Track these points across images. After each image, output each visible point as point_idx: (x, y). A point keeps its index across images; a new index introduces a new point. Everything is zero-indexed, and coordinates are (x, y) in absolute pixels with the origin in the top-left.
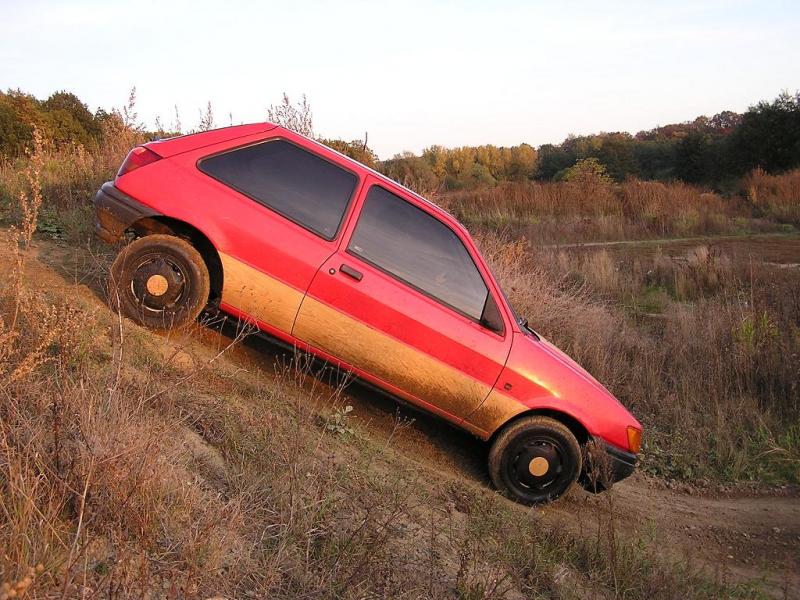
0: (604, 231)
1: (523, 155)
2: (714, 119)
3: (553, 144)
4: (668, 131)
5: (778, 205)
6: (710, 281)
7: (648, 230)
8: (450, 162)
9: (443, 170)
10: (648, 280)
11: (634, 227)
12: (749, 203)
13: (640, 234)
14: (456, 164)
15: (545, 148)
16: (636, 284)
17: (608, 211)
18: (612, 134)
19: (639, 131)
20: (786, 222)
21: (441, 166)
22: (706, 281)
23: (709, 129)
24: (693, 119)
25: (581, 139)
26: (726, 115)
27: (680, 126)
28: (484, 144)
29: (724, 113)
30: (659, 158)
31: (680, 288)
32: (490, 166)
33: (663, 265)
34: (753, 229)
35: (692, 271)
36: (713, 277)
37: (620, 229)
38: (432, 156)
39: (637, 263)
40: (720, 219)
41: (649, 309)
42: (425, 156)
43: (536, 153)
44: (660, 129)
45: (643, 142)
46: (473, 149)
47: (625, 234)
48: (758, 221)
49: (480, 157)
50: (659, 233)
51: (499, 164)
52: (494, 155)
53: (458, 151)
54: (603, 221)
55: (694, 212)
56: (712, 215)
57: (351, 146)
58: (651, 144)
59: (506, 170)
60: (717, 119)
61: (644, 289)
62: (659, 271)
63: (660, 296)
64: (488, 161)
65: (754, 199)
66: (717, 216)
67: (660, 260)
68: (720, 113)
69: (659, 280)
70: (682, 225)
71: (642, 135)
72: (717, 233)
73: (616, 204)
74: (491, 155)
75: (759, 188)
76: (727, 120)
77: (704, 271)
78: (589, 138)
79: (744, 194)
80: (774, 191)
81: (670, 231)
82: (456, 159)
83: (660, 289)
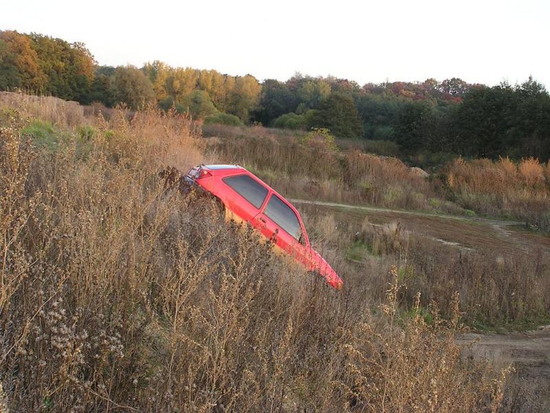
0: (326, 193)
1: (247, 87)
2: (443, 85)
3: (278, 80)
4: (396, 88)
5: (469, 192)
6: (395, 246)
7: (361, 198)
8: (170, 81)
9: (161, 88)
10: (356, 239)
11: (350, 193)
12: (446, 187)
13: (354, 200)
14: (177, 84)
15: (270, 83)
16: (348, 241)
17: (332, 176)
18: (340, 81)
19: (367, 83)
20: (471, 209)
21: (161, 82)
22: (392, 245)
23: (436, 93)
24: (423, 81)
25: (308, 80)
26: (455, 82)
27: (409, 86)
28: (209, 69)
29: (453, 79)
30: (383, 115)
31: (375, 248)
32: (211, 93)
33: (368, 230)
34: (443, 210)
35: (385, 237)
36: (397, 244)
37: (339, 193)
38: (152, 71)
39: (350, 227)
40: (419, 197)
41: (355, 257)
42: (144, 69)
43: (261, 87)
44: (388, 84)
45: (371, 95)
46: (197, 72)
47: (343, 198)
48: (448, 204)
49: (201, 80)
50: (369, 201)
51: (222, 92)
52: (217, 82)
53: (180, 71)
54: (327, 185)
55: (400, 188)
56: (413, 193)
57: (72, 47)
58: (377, 99)
59: (227, 99)
60: (447, 84)
61: (353, 244)
62: (364, 234)
63: (362, 251)
64: (210, 87)
65: (451, 183)
66: (417, 195)
67: (366, 226)
68: (450, 79)
69: (363, 239)
70: (388, 198)
71: (370, 88)
72: (414, 208)
73: (339, 170)
74: (213, 81)
75: (456, 175)
76: (456, 87)
77: (392, 239)
78: (316, 82)
79: (443, 178)
80: (467, 179)
81: (378, 202)
82: (178, 78)
83: (363, 245)
